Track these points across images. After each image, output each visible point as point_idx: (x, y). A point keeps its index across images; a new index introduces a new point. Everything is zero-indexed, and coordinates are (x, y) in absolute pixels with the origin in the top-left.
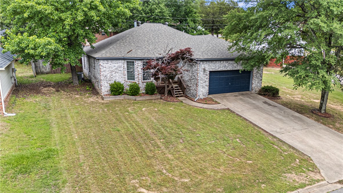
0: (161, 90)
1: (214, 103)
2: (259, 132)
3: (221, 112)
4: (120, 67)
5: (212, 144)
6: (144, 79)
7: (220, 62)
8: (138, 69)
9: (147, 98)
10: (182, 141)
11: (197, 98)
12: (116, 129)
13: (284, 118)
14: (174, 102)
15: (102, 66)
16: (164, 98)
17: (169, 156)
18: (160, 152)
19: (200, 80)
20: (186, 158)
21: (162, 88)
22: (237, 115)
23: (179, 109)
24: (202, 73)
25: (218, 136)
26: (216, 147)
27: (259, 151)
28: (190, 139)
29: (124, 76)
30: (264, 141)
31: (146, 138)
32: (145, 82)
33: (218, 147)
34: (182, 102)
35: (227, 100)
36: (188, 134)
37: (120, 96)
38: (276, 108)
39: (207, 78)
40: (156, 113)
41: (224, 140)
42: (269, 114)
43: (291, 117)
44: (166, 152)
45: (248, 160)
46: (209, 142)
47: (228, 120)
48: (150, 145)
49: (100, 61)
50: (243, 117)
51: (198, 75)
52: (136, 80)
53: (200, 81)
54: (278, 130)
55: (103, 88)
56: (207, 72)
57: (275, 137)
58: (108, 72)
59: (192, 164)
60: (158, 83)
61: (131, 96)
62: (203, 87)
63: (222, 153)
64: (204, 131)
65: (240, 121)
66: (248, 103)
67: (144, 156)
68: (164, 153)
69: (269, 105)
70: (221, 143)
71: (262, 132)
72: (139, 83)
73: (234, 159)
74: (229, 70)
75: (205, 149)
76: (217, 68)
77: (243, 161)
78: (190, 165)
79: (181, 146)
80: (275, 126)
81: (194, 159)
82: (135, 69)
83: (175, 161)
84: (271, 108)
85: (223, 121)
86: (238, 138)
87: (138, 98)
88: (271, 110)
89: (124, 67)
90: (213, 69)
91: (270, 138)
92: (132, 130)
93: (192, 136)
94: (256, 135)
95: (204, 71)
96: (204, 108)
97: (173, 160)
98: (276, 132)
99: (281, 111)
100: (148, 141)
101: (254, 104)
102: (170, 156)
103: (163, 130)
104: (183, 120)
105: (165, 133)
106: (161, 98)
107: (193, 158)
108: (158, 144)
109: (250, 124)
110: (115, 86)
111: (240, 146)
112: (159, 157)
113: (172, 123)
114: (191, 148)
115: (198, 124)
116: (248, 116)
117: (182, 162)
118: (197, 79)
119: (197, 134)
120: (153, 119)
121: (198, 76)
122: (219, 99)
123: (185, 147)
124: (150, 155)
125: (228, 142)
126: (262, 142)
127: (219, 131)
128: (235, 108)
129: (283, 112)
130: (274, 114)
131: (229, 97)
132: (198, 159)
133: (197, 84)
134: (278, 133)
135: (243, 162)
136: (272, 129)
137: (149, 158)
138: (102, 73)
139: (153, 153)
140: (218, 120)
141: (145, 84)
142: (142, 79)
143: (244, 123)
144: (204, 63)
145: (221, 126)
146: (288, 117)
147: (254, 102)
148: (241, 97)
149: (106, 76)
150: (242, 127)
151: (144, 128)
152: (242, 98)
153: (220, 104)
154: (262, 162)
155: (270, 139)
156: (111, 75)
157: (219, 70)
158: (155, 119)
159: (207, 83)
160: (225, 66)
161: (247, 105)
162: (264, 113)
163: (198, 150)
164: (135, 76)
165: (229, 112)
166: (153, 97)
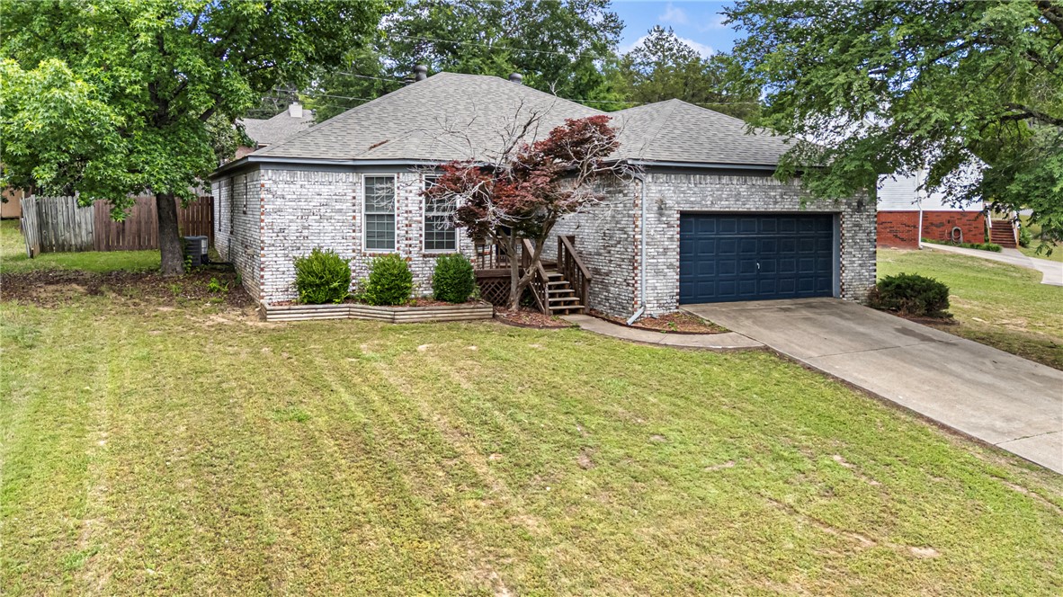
0: (495, 290)
1: (703, 329)
2: (921, 430)
3: (741, 359)
4: (339, 197)
5: (728, 472)
6: (429, 245)
7: (717, 177)
8: (407, 206)
9: (440, 316)
10: (585, 461)
11: (637, 315)
12: (291, 415)
13: (1002, 384)
14: (547, 327)
15: (269, 191)
16: (505, 315)
17: (530, 522)
18: (483, 504)
19: (644, 244)
20: (613, 534)
21: (499, 283)
22: (810, 368)
23: (567, 348)
24: (652, 217)
25: (745, 441)
26: (747, 484)
27: (953, 506)
28: (622, 452)
29: (354, 234)
30: (955, 463)
31: (423, 448)
32: (434, 256)
33: (757, 484)
34: (579, 326)
35: (753, 322)
36: (612, 432)
37: (334, 305)
38: (954, 348)
39: (671, 239)
40: (472, 357)
41: (779, 458)
42: (937, 369)
43: (1028, 380)
44: (516, 503)
45: (913, 545)
46: (711, 465)
47: (776, 388)
48: (441, 474)
49: (262, 171)
50: (833, 377)
51: (639, 223)
52: (400, 249)
53: (645, 247)
54: (999, 424)
55: (267, 274)
56: (669, 216)
57: (995, 450)
58: (290, 214)
59: (643, 558)
60: (483, 261)
61: (375, 307)
62: (658, 273)
63: (783, 512)
64: (681, 421)
65: (828, 392)
66: (840, 332)
67: (404, 522)
68: (506, 507)
69: (923, 340)
70: (768, 470)
71: (931, 429)
72: (410, 260)
73: (845, 538)
74: (754, 210)
75: (701, 493)
76: (709, 203)
77: (894, 546)
78: (636, 563)
79: (583, 482)
80: (979, 409)
81: (654, 537)
82: (396, 205)
83: (562, 546)
84: (933, 347)
85: (756, 390)
86: (838, 451)
87: (404, 314)
88: (940, 355)
89: (354, 198)
90: (692, 203)
91: (978, 454)
92: (362, 418)
93: (629, 442)
94: (910, 442)
95: (660, 208)
96: (666, 345)
97: (546, 542)
98: (995, 431)
99: (980, 360)
100: (432, 460)
101: (863, 334)
102: (532, 524)
103: (500, 418)
104: (586, 383)
105: (512, 430)
106: (494, 316)
107: (646, 532)
108: (478, 470)
109: (868, 400)
110: (316, 267)
111: (855, 481)
112: (478, 529)
113: (537, 392)
114: (631, 488)
115: (650, 398)
116: (855, 374)
117: (594, 551)
118: (635, 240)
119: (653, 434)
120: (456, 378)
121: (637, 226)
122: (723, 317)
123: (606, 486)
124: (434, 516)
125: (796, 466)
126: (950, 470)
127: (748, 423)
128: (792, 345)
129: (988, 362)
130: (954, 367)
131: (762, 313)
132: (674, 538)
133: (632, 261)
134: (1003, 433)
135: (892, 553)
136: (973, 420)
137: (428, 530)
138: (268, 219)
139: (450, 511)
140: (732, 384)
141: (433, 262)
142: (421, 242)
143: (847, 397)
144: (657, 178)
145: (751, 407)
146: (1018, 380)
147: (861, 329)
148: (806, 313)
149: (282, 230)
150: (839, 412)
151: (419, 409)
152: (811, 315)
153: (731, 333)
154: (986, 554)
155: (978, 456)
156: (304, 228)
157: (716, 208)
158: (469, 379)
159: (674, 258)
160: (738, 196)
161: (838, 338)
162: (915, 366)
163: (664, 497)
164: (397, 232)
165: (773, 358)
166: (465, 310)
